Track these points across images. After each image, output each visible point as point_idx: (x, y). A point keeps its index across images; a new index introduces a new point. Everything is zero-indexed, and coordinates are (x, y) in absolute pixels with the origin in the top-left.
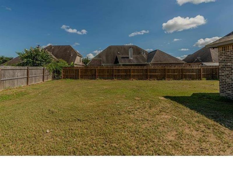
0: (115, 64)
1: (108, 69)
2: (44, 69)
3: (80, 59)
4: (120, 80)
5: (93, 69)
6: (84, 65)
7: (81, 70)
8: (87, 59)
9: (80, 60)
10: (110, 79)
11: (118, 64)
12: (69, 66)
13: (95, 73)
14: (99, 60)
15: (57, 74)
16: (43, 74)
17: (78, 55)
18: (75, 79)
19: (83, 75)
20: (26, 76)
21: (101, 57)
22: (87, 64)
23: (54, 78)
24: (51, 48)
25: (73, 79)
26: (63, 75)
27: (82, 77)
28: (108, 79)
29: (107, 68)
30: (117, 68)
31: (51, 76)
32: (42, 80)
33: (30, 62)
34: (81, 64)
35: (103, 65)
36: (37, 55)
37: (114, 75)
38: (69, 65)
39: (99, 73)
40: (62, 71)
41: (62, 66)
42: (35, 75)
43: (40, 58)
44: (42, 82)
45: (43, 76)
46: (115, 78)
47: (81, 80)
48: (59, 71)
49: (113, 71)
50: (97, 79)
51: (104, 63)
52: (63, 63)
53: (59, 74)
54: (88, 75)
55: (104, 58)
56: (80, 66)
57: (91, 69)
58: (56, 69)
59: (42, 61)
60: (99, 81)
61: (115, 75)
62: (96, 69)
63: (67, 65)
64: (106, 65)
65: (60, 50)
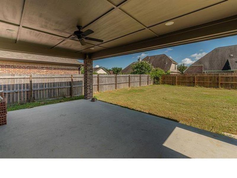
0: (223, 71)
1: (212, 77)
2: (148, 76)
3: (176, 66)
4: (229, 89)
5: (191, 77)
6: (180, 72)
7: (177, 77)
8: (184, 65)
9: (175, 68)
10: (213, 87)
11: (229, 70)
12: (166, 74)
13: (194, 80)
14: (199, 66)
15: (156, 80)
16: (148, 79)
17: (173, 63)
18: (172, 85)
19: (180, 82)
20: (128, 81)
21: (203, 62)
22: (184, 72)
23: (154, 83)
24: (148, 58)
25: (170, 85)
26: (162, 81)
27: (179, 84)
28: (210, 87)
29: (209, 76)
30: (224, 76)
31: (152, 82)
32: (147, 84)
33: (138, 71)
34: (176, 71)
35: (204, 72)
36: (142, 66)
37: (219, 83)
38: (166, 72)
39: (199, 80)
40: (160, 78)
41: (160, 73)
42: (144, 80)
43: (144, 68)
44: (147, 85)
45: (148, 81)
46: (221, 87)
47: (178, 86)
48: (158, 78)
49: (218, 79)
50: (196, 86)
51: (205, 69)
52: (161, 72)
53: (158, 80)
54: (185, 82)
55: (207, 64)
56: (177, 74)
57: (190, 76)
58: (156, 76)
59: (145, 70)
60: (198, 88)
61: (221, 84)
62: (195, 77)
63: (164, 73)
64: (209, 72)
65: (155, 59)
